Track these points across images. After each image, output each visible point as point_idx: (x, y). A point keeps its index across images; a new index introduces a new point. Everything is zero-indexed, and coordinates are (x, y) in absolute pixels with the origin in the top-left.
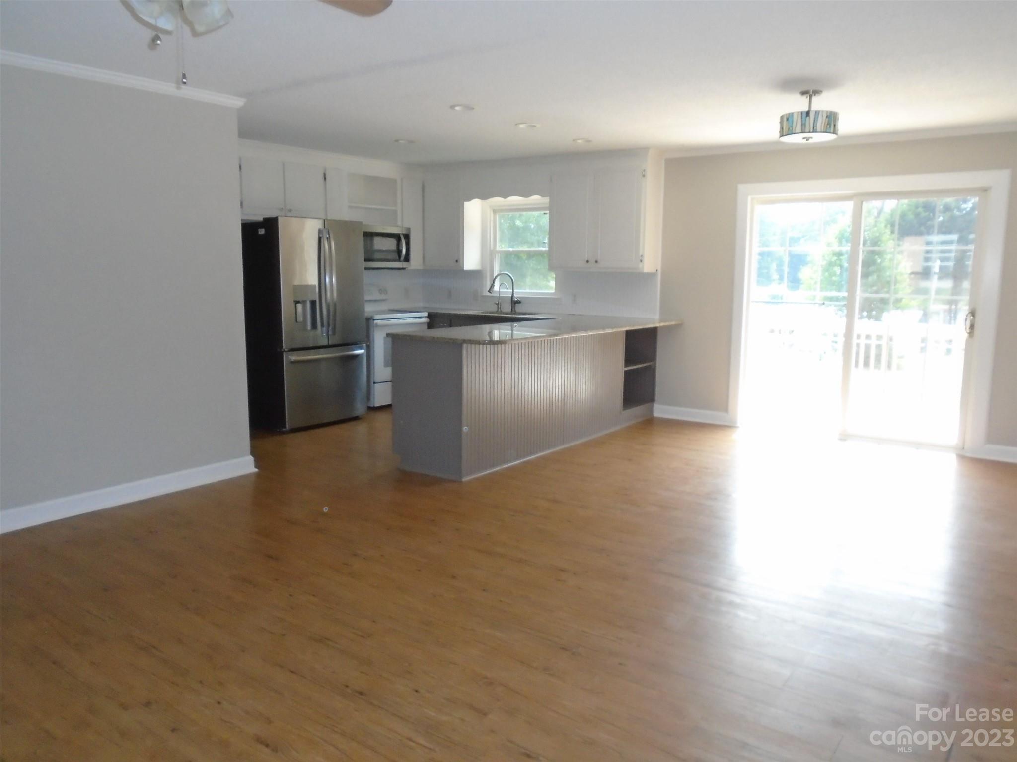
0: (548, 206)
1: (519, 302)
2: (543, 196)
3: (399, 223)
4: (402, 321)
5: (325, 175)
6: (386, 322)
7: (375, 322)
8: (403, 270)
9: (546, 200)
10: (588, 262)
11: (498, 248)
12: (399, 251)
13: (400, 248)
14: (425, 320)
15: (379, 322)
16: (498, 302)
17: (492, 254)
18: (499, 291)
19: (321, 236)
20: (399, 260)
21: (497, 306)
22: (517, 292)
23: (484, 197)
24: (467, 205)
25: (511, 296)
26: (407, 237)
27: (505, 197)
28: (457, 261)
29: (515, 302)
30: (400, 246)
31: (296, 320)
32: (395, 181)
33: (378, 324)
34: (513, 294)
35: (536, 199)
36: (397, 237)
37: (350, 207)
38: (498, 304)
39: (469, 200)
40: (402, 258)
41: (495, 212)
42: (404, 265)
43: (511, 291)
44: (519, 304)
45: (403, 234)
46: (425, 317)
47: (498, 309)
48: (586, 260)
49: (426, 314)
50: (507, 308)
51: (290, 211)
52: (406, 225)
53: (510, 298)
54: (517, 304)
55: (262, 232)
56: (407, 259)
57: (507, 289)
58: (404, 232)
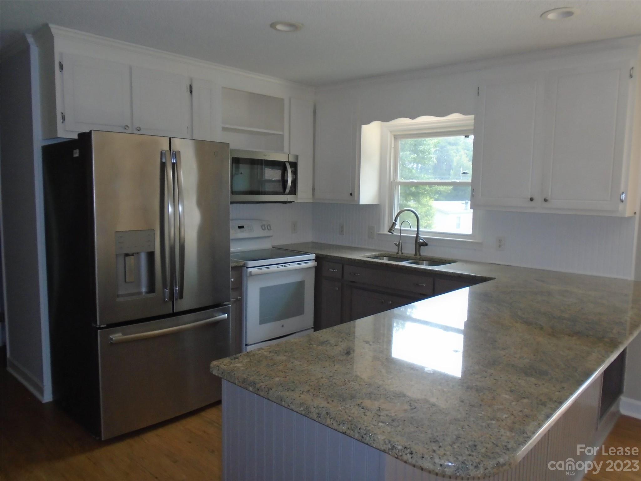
0: (472, 128)
1: (425, 244)
2: (465, 113)
3: (286, 149)
4: (284, 268)
5: (191, 87)
6: (263, 270)
7: (249, 270)
8: (288, 204)
9: (470, 118)
10: (532, 200)
11: (400, 179)
12: (284, 182)
13: (285, 178)
14: (312, 264)
15: (253, 270)
16: (399, 243)
17: (392, 186)
18: (401, 229)
19: (164, 161)
20: (283, 193)
21: (397, 247)
22: (423, 232)
23: (386, 118)
24: (365, 128)
25: (415, 236)
26: (294, 165)
27: (413, 118)
28: (351, 194)
29: (420, 244)
30: (286, 175)
31: (125, 281)
32: (282, 100)
33: (253, 273)
34: (418, 234)
35: (455, 117)
36: (281, 166)
37: (224, 129)
38: (398, 245)
39: (368, 122)
40: (288, 190)
41: (396, 137)
42: (291, 198)
43: (416, 229)
44: (426, 247)
45: (288, 162)
46: (313, 260)
47: (398, 251)
48: (529, 197)
49: (313, 256)
50: (410, 250)
51: (139, 130)
52: (294, 152)
53: (415, 239)
54: (422, 247)
55: (76, 154)
56: (294, 191)
57: (411, 228)
58: (291, 160)
